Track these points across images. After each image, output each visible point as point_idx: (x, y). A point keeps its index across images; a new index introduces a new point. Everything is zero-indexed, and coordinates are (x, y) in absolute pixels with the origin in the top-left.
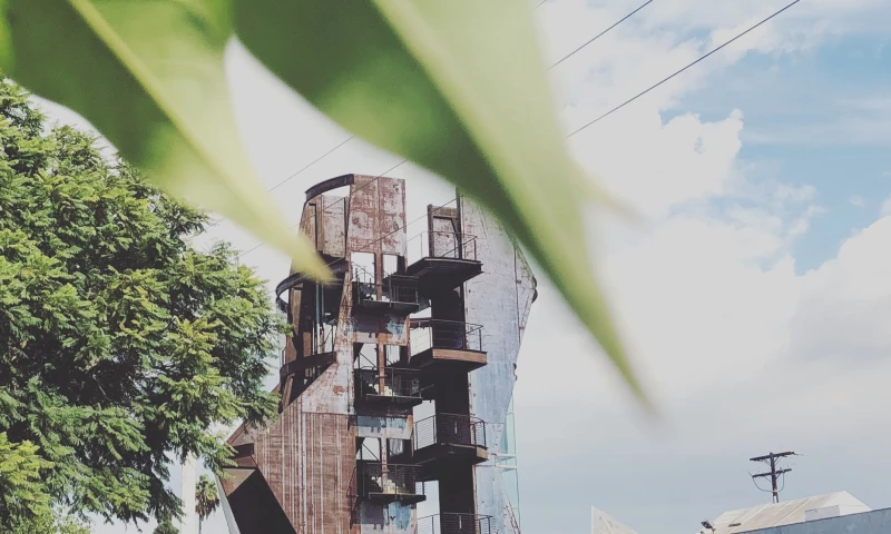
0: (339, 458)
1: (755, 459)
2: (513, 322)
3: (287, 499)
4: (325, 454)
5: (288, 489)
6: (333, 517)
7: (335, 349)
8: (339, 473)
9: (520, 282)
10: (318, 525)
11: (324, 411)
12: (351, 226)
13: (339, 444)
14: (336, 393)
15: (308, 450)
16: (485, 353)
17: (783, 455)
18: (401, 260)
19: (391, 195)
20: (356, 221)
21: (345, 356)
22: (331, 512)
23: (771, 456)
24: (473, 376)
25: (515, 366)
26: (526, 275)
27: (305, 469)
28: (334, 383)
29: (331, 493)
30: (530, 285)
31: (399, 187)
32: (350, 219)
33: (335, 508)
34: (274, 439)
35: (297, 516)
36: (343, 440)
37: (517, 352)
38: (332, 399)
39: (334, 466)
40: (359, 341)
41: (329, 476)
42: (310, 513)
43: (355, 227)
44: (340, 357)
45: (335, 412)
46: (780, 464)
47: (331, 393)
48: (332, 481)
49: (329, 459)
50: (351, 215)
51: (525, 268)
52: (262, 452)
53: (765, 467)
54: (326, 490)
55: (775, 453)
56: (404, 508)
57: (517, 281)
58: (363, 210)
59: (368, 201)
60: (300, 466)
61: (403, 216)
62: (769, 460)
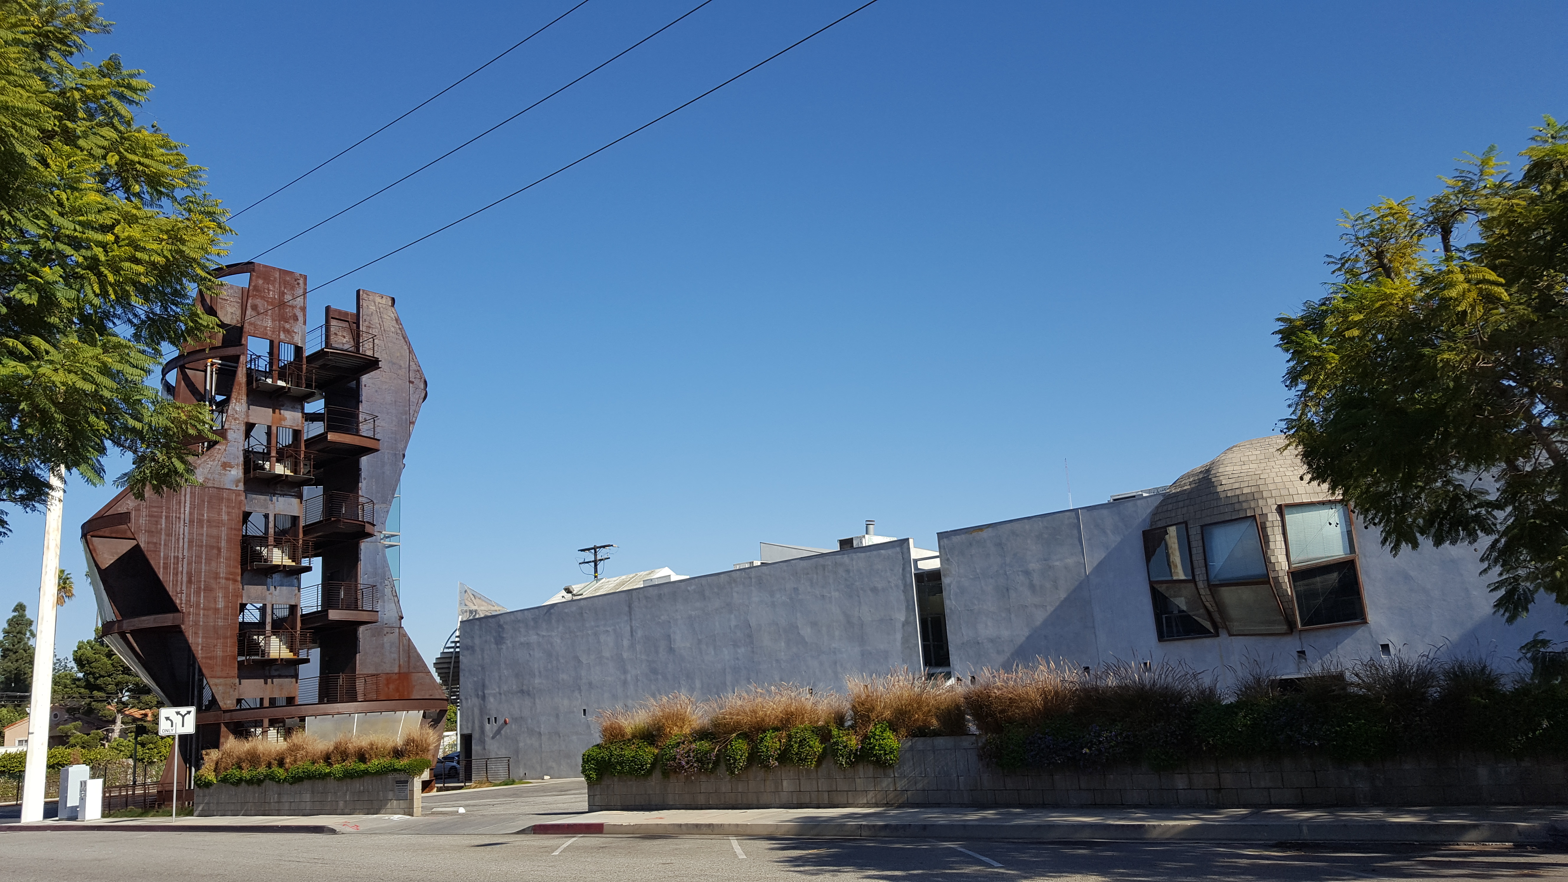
0: (224, 532)
1: (582, 550)
2: (404, 417)
3: (165, 568)
4: (209, 527)
5: (166, 558)
6: (214, 586)
7: (226, 427)
8: (223, 544)
9: (413, 383)
10: (198, 593)
11: (210, 485)
12: (249, 312)
13: (225, 517)
14: (224, 469)
15: (191, 521)
16: (379, 440)
17: (604, 547)
18: (298, 350)
19: (293, 288)
20: (255, 307)
21: (236, 434)
22: (212, 581)
23: (595, 548)
24: (364, 460)
25: (404, 456)
26: (418, 376)
27: (186, 540)
28: (223, 459)
29: (214, 564)
30: (422, 386)
31: (301, 282)
32: (249, 305)
33: (216, 576)
34: (155, 509)
35: (175, 585)
36: (229, 513)
37: (407, 443)
38: (220, 474)
39: (218, 538)
40: (251, 421)
41: (212, 547)
42: (190, 581)
43: (254, 314)
44: (231, 435)
45: (222, 486)
46: (601, 553)
47: (219, 468)
48: (215, 551)
49: (214, 532)
50: (250, 301)
51: (418, 371)
52: (140, 521)
53: (590, 556)
54: (209, 560)
55: (598, 545)
56: (288, 579)
57: (410, 382)
58: (263, 298)
59: (269, 290)
60: (182, 536)
61: (303, 309)
62: (593, 551)
